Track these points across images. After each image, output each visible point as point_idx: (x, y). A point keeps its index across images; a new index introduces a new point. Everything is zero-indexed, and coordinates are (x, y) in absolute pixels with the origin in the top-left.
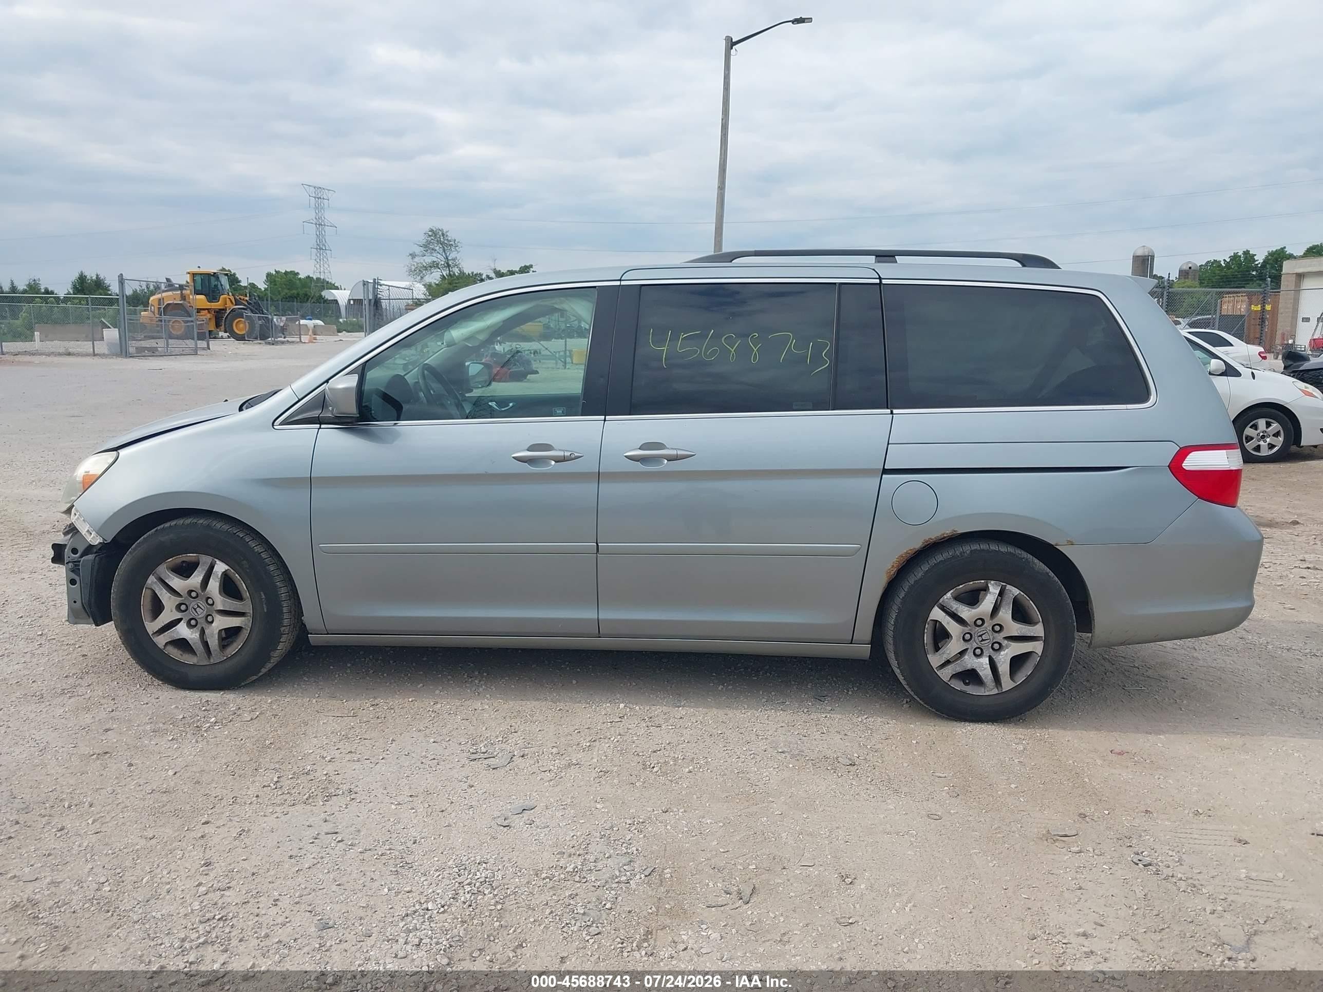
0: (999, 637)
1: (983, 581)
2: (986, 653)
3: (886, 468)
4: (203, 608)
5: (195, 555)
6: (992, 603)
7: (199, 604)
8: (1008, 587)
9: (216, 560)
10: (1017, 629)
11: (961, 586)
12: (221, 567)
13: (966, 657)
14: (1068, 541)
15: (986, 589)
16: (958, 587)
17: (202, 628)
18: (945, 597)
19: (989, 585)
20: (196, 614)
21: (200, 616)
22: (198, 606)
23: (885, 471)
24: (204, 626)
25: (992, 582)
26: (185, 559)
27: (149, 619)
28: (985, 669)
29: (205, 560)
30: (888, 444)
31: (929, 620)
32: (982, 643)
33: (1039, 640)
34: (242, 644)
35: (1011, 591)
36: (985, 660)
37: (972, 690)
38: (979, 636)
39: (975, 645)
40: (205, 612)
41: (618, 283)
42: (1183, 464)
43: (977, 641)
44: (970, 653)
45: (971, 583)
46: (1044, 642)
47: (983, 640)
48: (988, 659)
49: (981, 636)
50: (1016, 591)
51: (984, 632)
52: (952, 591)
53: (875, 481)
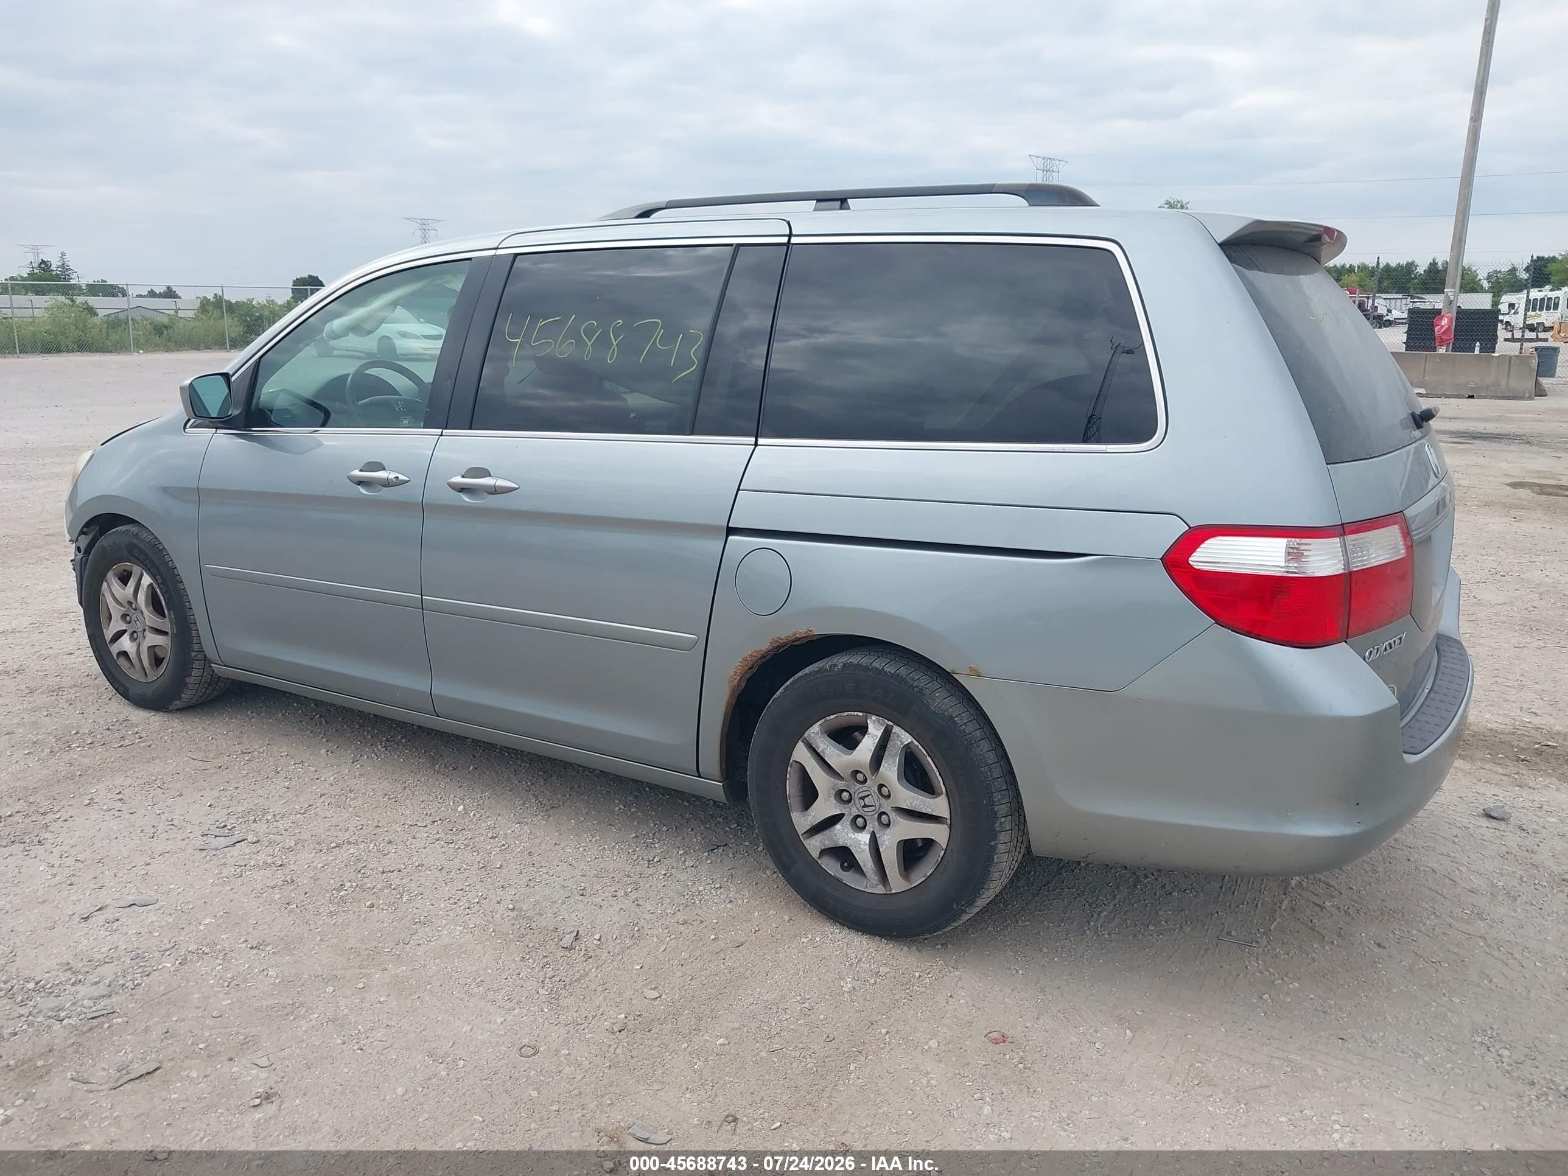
0: (887, 806)
1: (861, 714)
2: (870, 828)
3: (730, 525)
6: (870, 750)
8: (896, 729)
9: (143, 571)
10: (909, 797)
11: (832, 717)
12: (146, 580)
13: (838, 827)
14: (972, 669)
15: (863, 729)
16: (828, 718)
18: (812, 730)
19: (869, 721)
20: (137, 627)
21: (139, 630)
22: (138, 619)
23: (731, 531)
24: (141, 641)
25: (874, 718)
26: (125, 568)
28: (862, 851)
29: (136, 571)
30: (739, 489)
31: (791, 761)
32: (865, 809)
33: (942, 823)
34: (166, 665)
35: (898, 736)
36: (864, 838)
37: (849, 878)
38: (860, 798)
39: (855, 812)
40: (142, 626)
42: (1190, 559)
43: (858, 806)
44: (845, 823)
45: (845, 714)
46: (950, 827)
47: (865, 806)
48: (869, 836)
49: (863, 798)
50: (907, 738)
51: (866, 794)
52: (820, 722)
53: (717, 545)
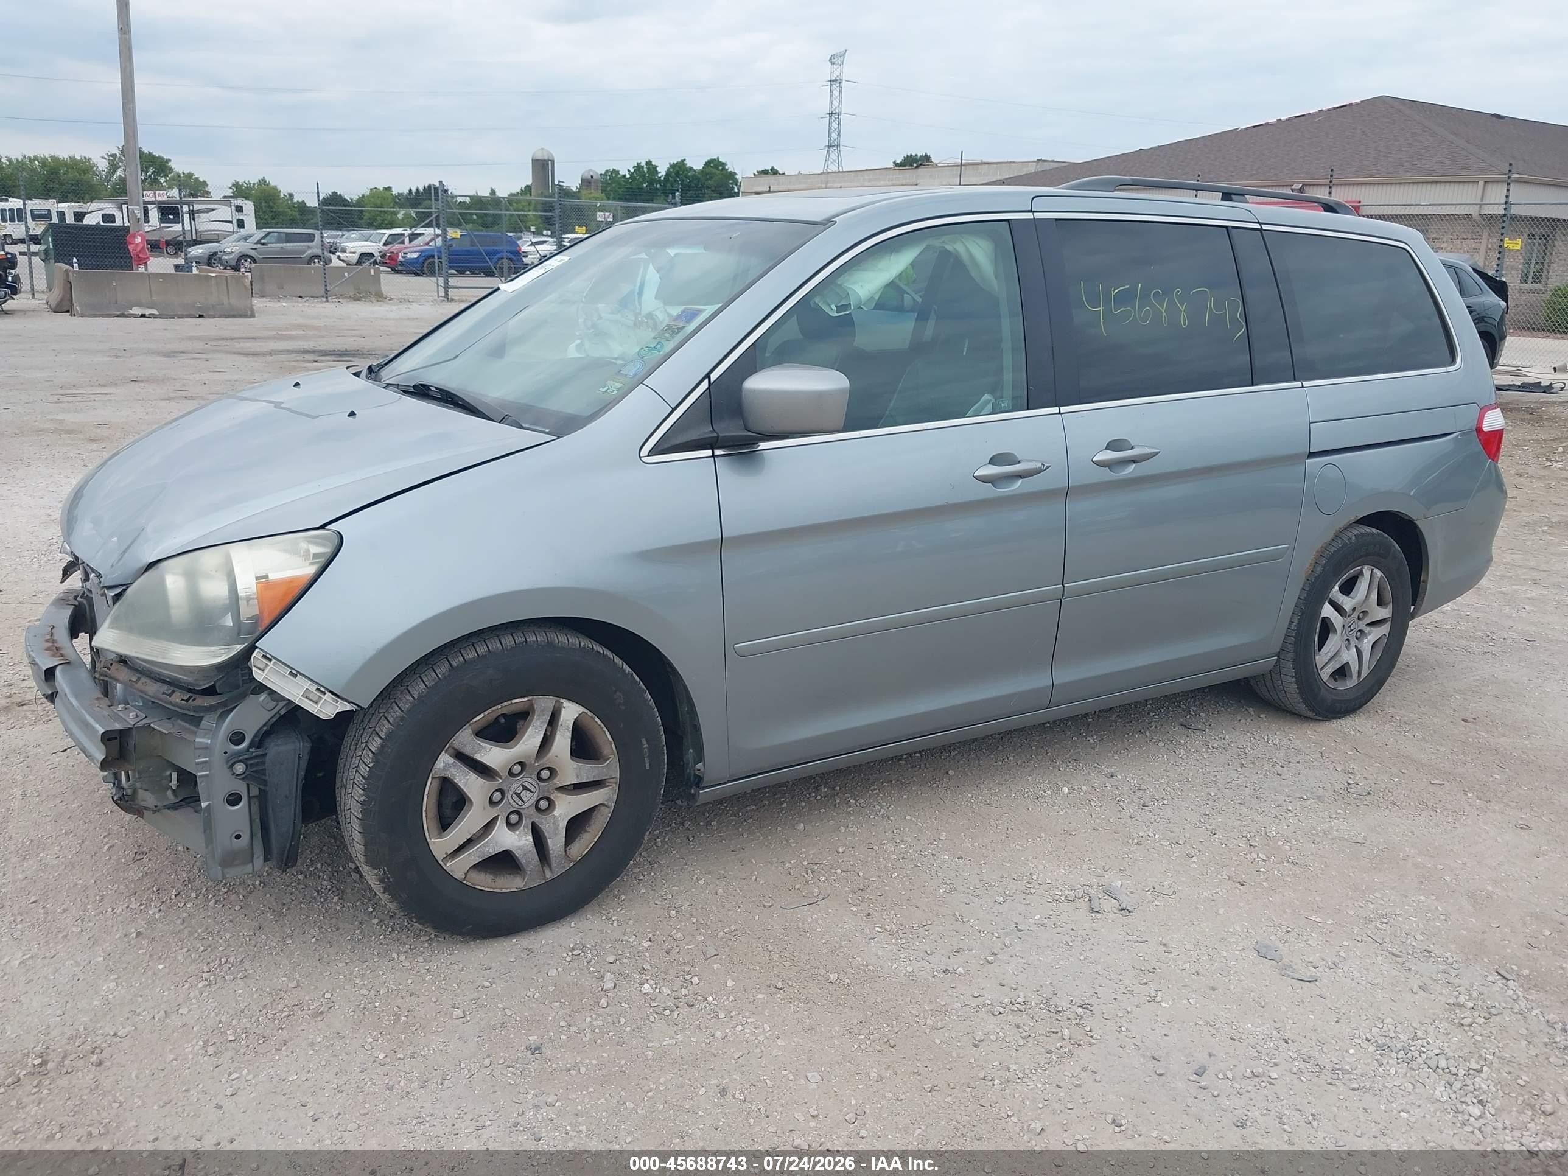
0: (1362, 625)
1: (1360, 568)
2: (1352, 644)
4: (532, 789)
5: (526, 699)
7: (526, 784)
8: (1375, 570)
9: (562, 700)
11: (1345, 576)
12: (571, 712)
13: (1342, 651)
17: (533, 824)
18: (1334, 590)
20: (520, 803)
21: (527, 804)
22: (525, 788)
24: (536, 820)
25: (1366, 567)
26: (504, 711)
27: (435, 832)
29: (544, 704)
31: (1321, 618)
33: (1389, 621)
34: (600, 833)
35: (1376, 574)
36: (1353, 651)
37: (1339, 685)
39: (1345, 637)
40: (536, 795)
41: (1029, 216)
43: (1347, 633)
45: (1352, 571)
46: (1392, 622)
47: (1351, 631)
48: (1355, 649)
49: (1350, 626)
50: (1379, 574)
51: (1352, 622)
52: (1338, 583)
